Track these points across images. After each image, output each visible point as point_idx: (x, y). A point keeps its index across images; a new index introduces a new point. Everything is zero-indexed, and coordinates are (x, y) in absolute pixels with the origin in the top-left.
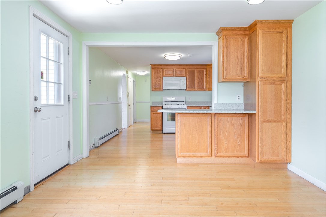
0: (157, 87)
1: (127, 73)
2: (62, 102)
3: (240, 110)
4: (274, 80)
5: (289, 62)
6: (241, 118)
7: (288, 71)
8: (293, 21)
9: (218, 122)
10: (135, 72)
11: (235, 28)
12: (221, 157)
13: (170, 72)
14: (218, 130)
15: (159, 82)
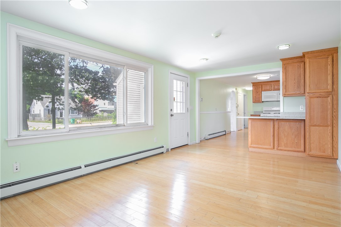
0: (257, 100)
1: (236, 90)
2: (184, 112)
3: (303, 117)
4: (320, 94)
5: (335, 80)
6: (298, 123)
7: (334, 87)
8: (338, 47)
9: (279, 126)
10: (244, 88)
11: (292, 58)
12: (281, 150)
13: (268, 87)
14: (279, 131)
15: (259, 96)
